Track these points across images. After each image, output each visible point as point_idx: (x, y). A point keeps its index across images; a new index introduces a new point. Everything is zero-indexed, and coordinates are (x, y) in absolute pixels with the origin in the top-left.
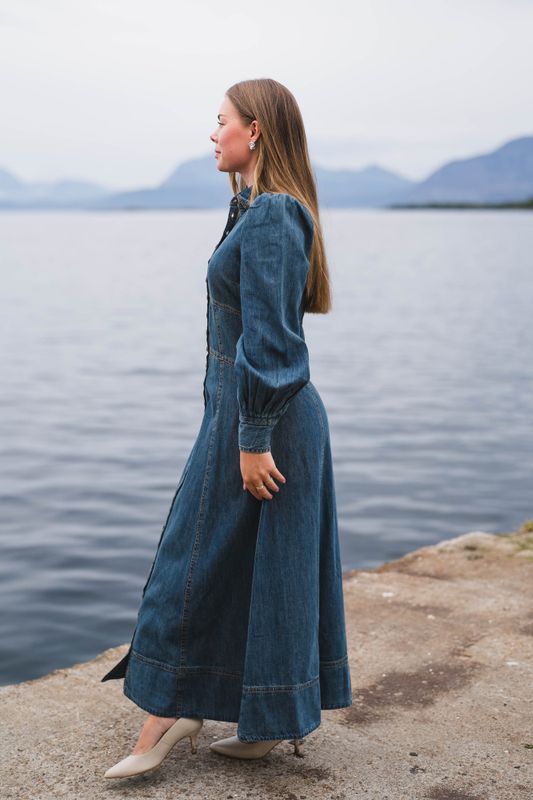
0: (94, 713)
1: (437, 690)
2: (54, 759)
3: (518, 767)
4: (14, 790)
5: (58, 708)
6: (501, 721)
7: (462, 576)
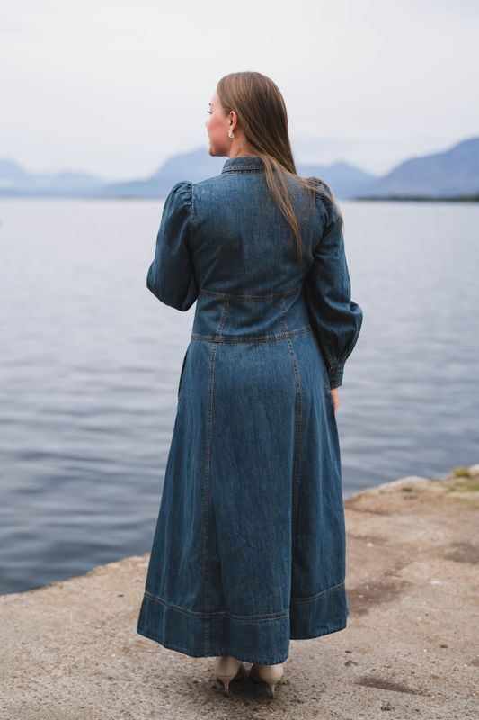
0: (85, 616)
1: (371, 602)
2: (52, 650)
3: (434, 662)
4: (19, 672)
5: (55, 612)
6: (422, 627)
7: (398, 512)
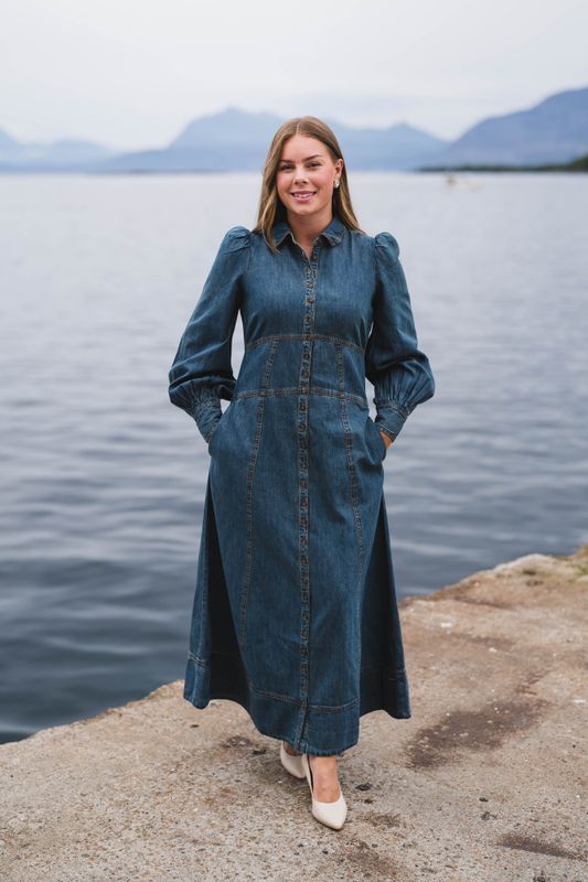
0: (154, 756)
1: (503, 731)
4: (82, 836)
5: (116, 750)
6: (571, 764)
7: (522, 604)
